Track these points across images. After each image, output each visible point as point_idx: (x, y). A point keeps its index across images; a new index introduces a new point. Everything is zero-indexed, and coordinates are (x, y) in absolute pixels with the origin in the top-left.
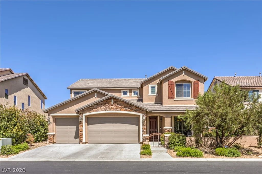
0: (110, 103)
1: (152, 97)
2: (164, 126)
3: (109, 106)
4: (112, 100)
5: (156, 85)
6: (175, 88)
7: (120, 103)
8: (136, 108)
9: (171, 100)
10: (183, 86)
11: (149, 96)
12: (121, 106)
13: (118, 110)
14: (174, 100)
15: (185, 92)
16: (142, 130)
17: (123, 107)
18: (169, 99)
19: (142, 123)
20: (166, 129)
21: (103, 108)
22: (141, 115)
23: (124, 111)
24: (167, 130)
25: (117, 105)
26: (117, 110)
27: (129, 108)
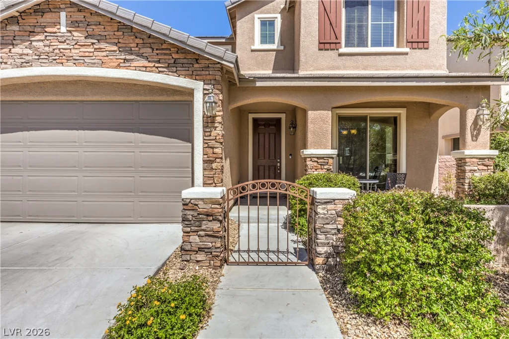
0: (55, 30)
1: (263, 53)
2: (305, 147)
3: (49, 46)
4: (63, 15)
5: (279, 16)
6: (343, 10)
7: (98, 30)
8: (175, 56)
9: (330, 52)
10: (370, 6)
11: (256, 53)
12: (103, 45)
13: (93, 65)
14: (340, 55)
15: (376, 28)
16: (205, 162)
17: (115, 48)
18: (320, 49)
19: (204, 127)
20: (311, 157)
21: (20, 52)
22: (198, 87)
23: (118, 66)
24: (315, 164)
25: (86, 38)
26: (84, 64)
27: (141, 55)
